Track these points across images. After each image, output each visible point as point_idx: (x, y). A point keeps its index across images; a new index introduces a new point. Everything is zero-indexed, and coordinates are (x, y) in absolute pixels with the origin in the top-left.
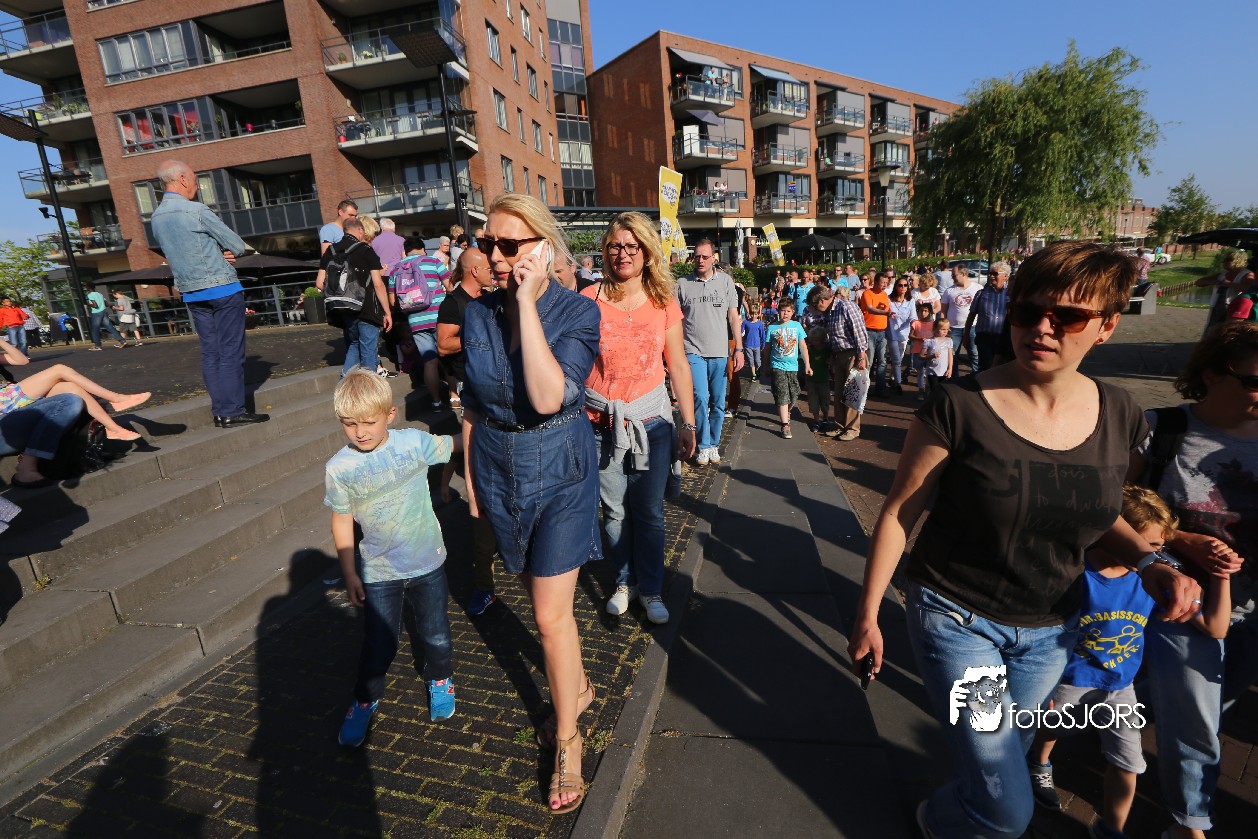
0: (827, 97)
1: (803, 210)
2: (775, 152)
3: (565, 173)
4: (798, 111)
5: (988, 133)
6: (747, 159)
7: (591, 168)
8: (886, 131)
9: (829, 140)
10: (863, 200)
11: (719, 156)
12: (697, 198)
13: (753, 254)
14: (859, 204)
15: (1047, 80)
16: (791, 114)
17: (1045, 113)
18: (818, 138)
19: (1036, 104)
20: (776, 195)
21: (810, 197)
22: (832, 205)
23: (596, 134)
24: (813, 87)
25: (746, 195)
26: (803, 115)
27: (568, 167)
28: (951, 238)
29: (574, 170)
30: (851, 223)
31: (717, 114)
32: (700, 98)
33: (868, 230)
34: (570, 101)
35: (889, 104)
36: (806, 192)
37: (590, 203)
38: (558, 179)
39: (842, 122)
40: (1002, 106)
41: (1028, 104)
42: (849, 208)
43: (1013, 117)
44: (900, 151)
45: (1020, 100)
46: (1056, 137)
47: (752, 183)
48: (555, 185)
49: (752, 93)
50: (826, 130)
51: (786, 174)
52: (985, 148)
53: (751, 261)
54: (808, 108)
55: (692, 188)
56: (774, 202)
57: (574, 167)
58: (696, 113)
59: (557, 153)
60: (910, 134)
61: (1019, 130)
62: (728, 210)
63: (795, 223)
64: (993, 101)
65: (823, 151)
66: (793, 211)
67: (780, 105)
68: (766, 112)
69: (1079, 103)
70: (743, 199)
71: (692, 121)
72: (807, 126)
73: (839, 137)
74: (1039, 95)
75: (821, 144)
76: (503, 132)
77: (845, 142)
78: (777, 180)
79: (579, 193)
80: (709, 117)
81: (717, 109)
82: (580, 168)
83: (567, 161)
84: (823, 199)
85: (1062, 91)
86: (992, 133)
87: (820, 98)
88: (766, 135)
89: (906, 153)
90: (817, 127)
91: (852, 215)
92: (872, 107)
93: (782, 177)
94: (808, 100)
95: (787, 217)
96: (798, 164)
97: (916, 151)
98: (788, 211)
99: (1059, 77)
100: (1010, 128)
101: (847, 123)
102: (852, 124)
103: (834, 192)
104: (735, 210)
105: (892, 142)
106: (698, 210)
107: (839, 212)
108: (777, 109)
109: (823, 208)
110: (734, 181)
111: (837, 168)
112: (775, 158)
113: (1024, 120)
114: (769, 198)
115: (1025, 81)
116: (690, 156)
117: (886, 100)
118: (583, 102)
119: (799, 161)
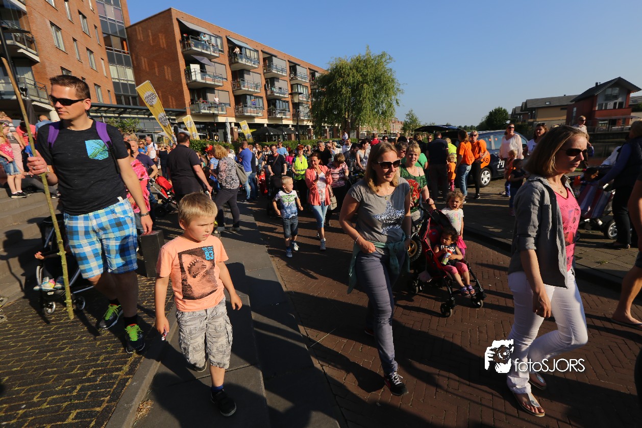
0: (268, 59)
1: (260, 114)
2: (244, 84)
3: (116, 85)
4: (254, 64)
5: (340, 81)
6: (228, 85)
7: (134, 83)
8: (297, 79)
9: (271, 81)
10: (289, 111)
11: (213, 83)
12: (202, 105)
13: (236, 136)
14: (288, 113)
15: (360, 62)
16: (250, 65)
17: (361, 75)
18: (265, 79)
19: (357, 71)
20: (246, 106)
21: (264, 108)
22: (275, 113)
23: (135, 62)
24: (260, 53)
25: (230, 106)
26: (257, 66)
27: (117, 81)
28: (329, 131)
29: (122, 83)
30: (285, 122)
31: (210, 60)
32: (199, 50)
33: (293, 126)
34: (115, 41)
35: (297, 66)
36: (261, 105)
37: (135, 104)
38: (112, 88)
39: (276, 72)
40: (344, 70)
41: (354, 71)
42: (282, 114)
43: (348, 75)
44: (304, 89)
45: (351, 69)
46: (365, 86)
47: (233, 99)
48: (109, 91)
49: (229, 52)
50: (269, 75)
51: (251, 95)
52: (339, 89)
53: (235, 140)
54: (259, 63)
55: (199, 99)
56: (245, 109)
57: (122, 81)
58: (198, 58)
59: (108, 71)
60: (308, 81)
61: (351, 82)
62: (220, 112)
63: (257, 121)
64: (340, 67)
65: (268, 85)
66: (255, 115)
67: (244, 60)
68: (238, 62)
69: (373, 73)
70: (228, 106)
71: (196, 62)
72: (259, 72)
73: (275, 79)
74: (358, 67)
75: (267, 82)
76: (62, 52)
77: (279, 82)
78: (246, 98)
79: (127, 98)
80: (205, 61)
81: (210, 57)
82: (125, 82)
83: (116, 77)
84: (270, 109)
85: (366, 67)
86: (341, 82)
87: (264, 59)
88: (238, 74)
89: (307, 90)
90: (264, 73)
91: (285, 118)
92: (290, 67)
93: (248, 97)
94: (259, 59)
95: (253, 117)
96: (256, 91)
97: (311, 89)
98: (253, 114)
99: (365, 61)
100: (348, 80)
101: (278, 73)
102: (281, 74)
103: (275, 107)
104: (224, 113)
105: (301, 85)
106: (203, 111)
107: (279, 116)
108: (243, 61)
109: (271, 114)
110: (222, 97)
111: (276, 94)
112: (244, 87)
113: (353, 77)
114: (242, 107)
115: (352, 61)
116: (195, 81)
117: (296, 64)
118: (124, 43)
119: (256, 89)
